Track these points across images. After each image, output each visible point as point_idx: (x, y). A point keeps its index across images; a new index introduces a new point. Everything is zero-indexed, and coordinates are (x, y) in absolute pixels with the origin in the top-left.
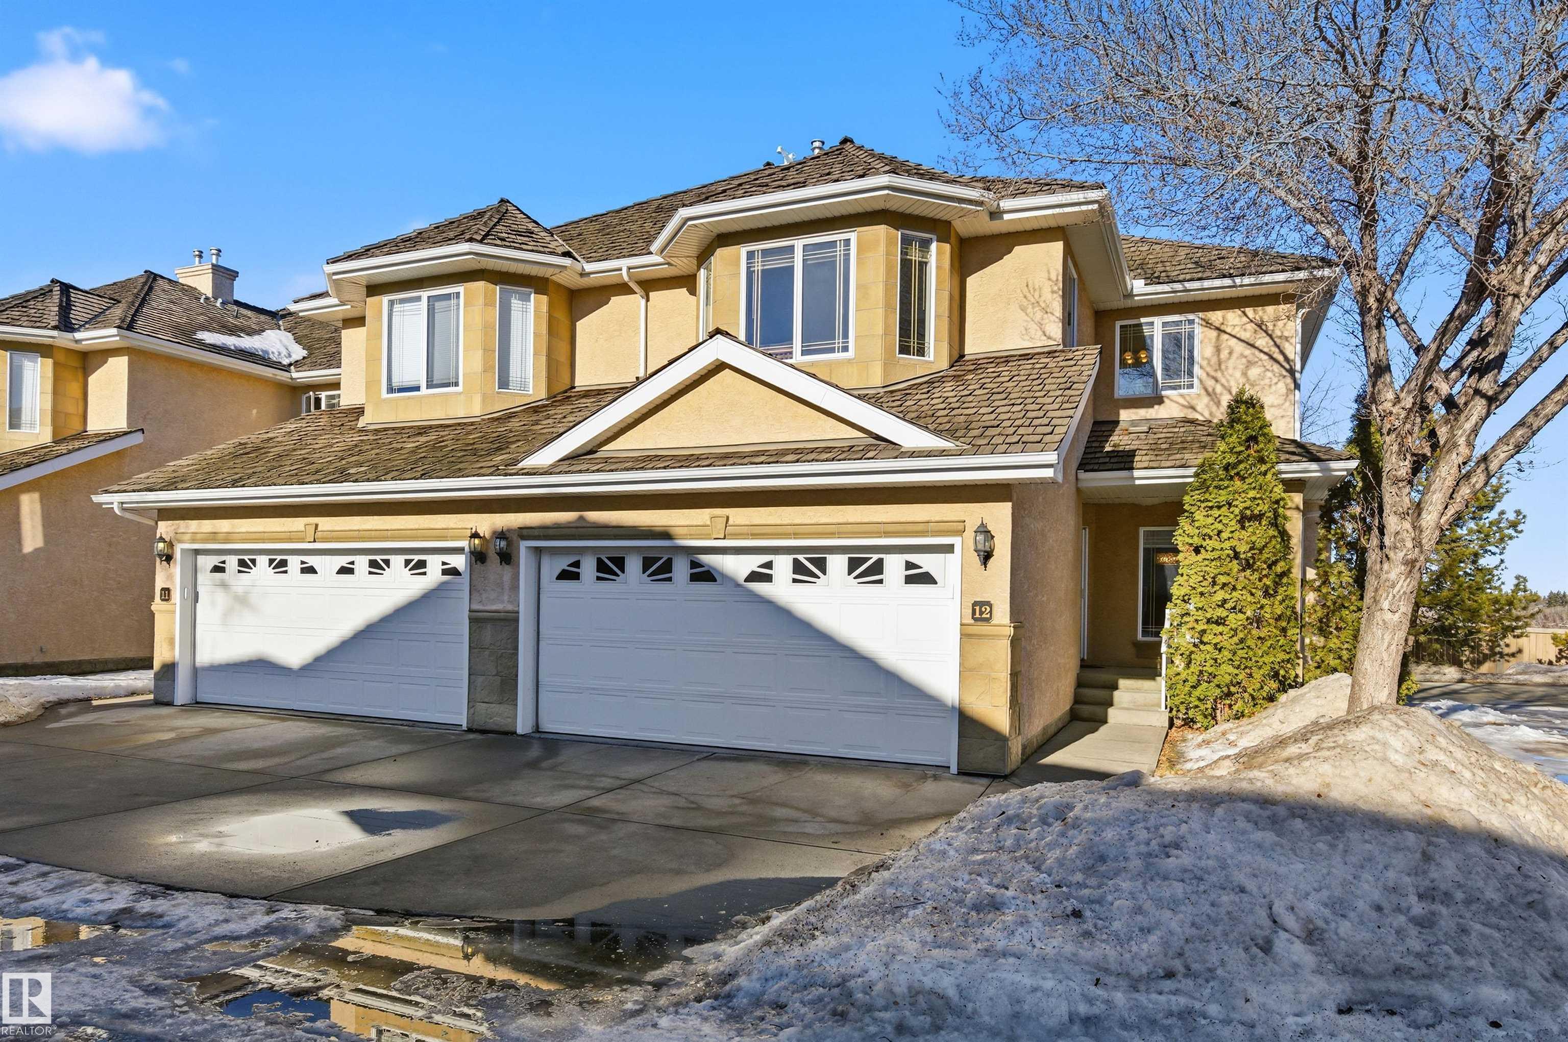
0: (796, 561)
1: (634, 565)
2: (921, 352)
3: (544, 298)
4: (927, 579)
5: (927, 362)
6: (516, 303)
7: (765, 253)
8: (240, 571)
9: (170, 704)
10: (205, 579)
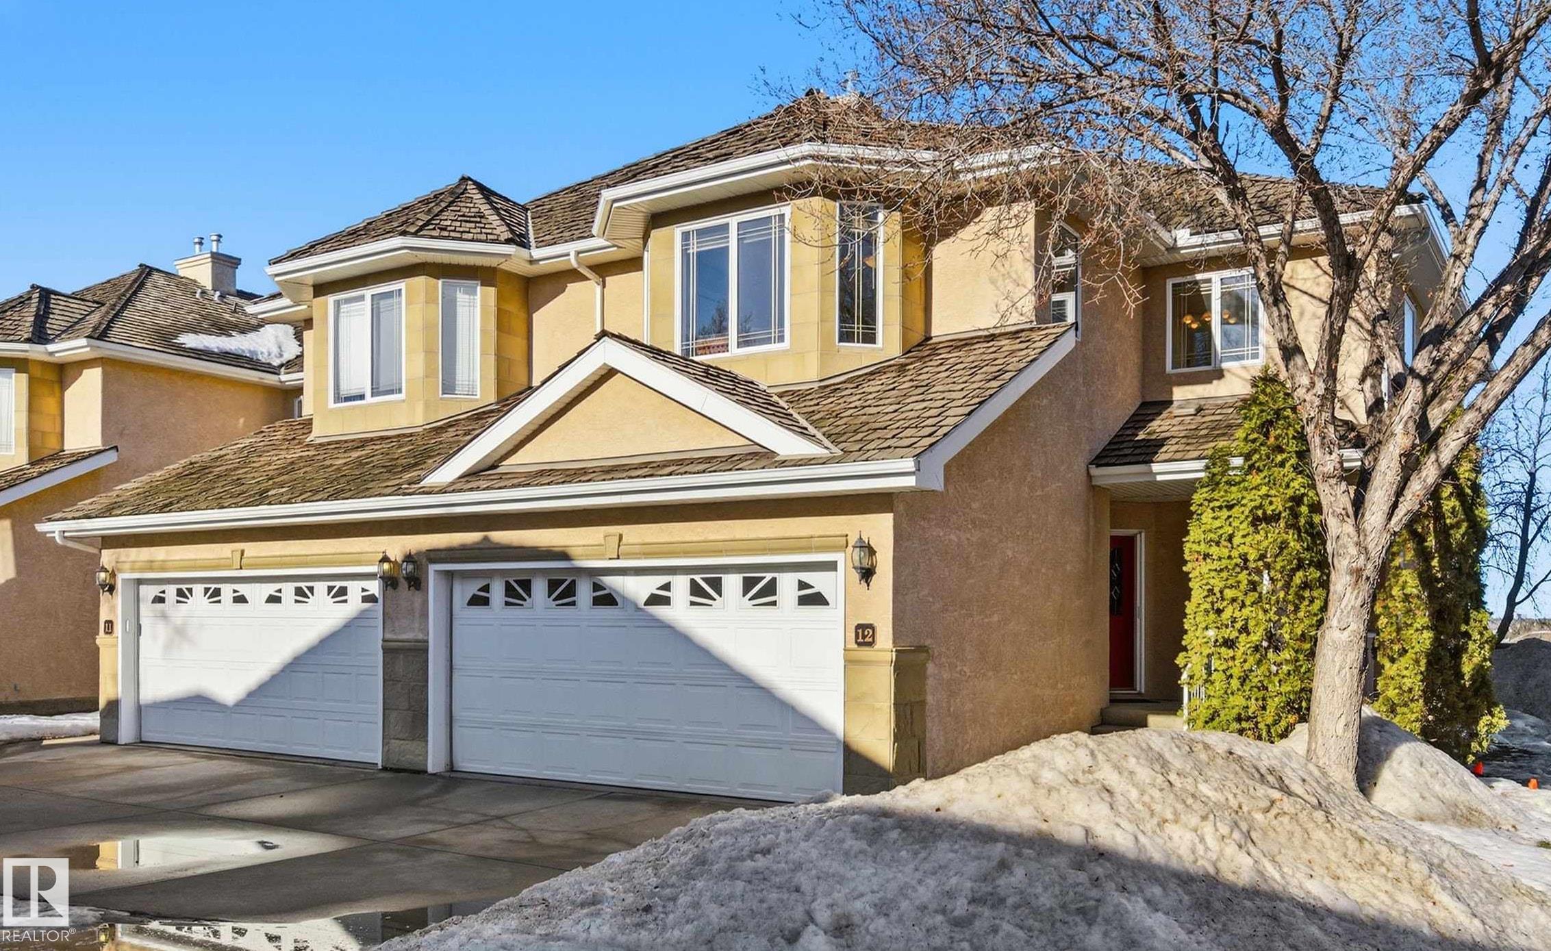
0: (693, 582)
1: (540, 587)
2: (870, 338)
3: (492, 291)
4: (817, 600)
5: (874, 349)
6: (461, 298)
7: (701, 233)
8: (178, 602)
9: (114, 743)
10: (147, 609)
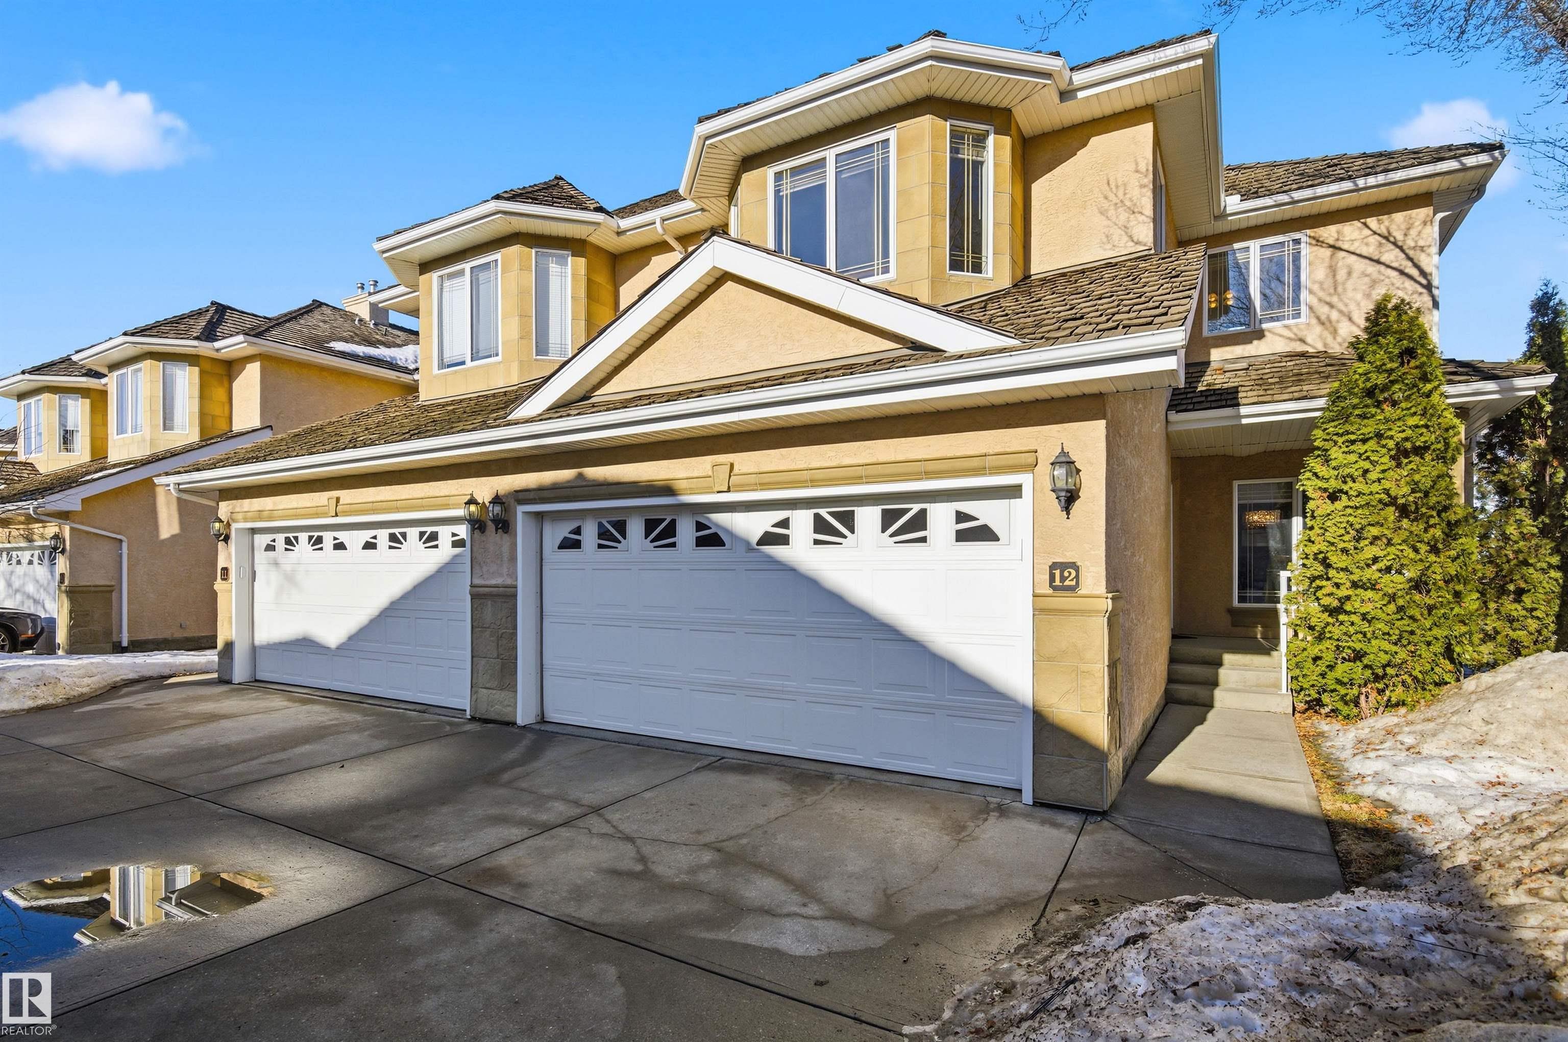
0: (817, 517)
1: (636, 528)
2: (977, 268)
3: (582, 261)
4: (985, 534)
5: (984, 279)
6: (554, 268)
7: (795, 171)
8: (286, 549)
9: (229, 682)
10: (261, 557)
